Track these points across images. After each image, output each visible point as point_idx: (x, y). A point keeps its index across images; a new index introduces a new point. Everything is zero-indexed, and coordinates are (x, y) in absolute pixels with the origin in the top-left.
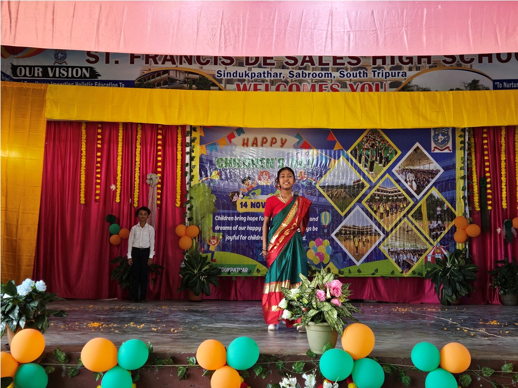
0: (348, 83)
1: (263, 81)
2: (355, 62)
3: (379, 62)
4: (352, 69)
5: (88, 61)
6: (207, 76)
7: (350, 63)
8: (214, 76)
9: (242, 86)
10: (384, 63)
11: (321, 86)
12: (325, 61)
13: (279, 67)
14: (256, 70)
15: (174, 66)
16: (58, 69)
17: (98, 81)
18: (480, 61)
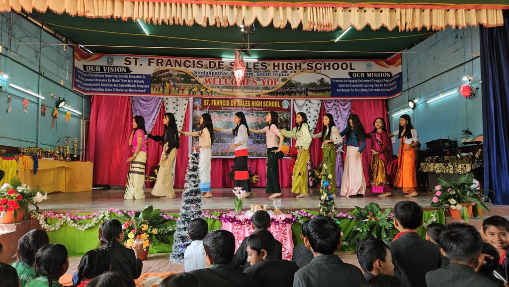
0: (261, 78)
1: (218, 77)
2: (264, 68)
3: (276, 68)
4: (263, 72)
5: (125, 64)
6: (189, 73)
7: (262, 68)
8: (193, 74)
9: (207, 79)
10: (279, 69)
11: (247, 80)
13: (227, 70)
14: (214, 71)
15: (172, 67)
16: (109, 68)
17: (131, 75)
18: (325, 69)
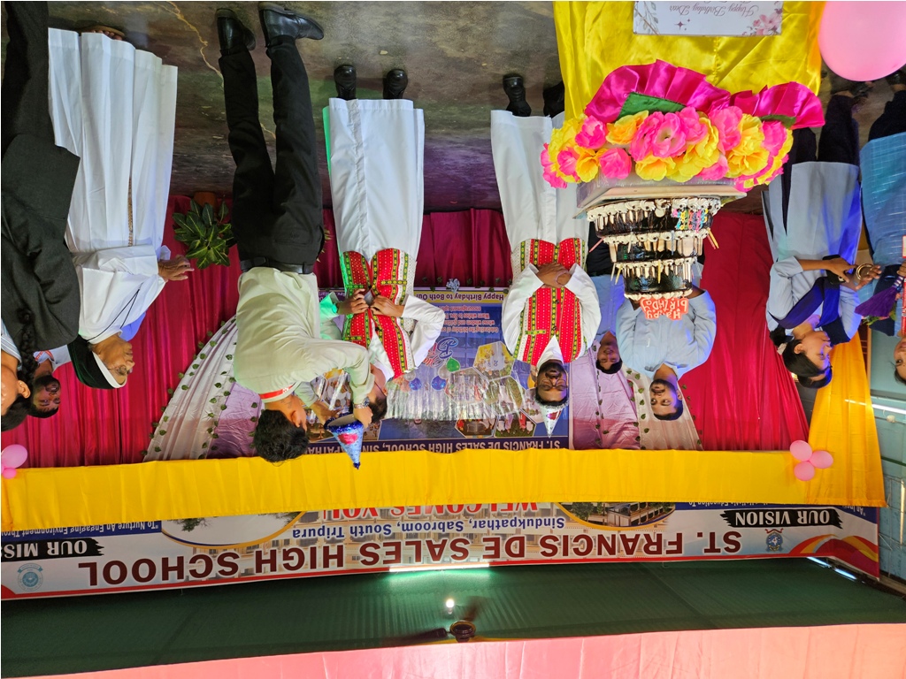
2: (369, 549)
5: (738, 535)
6: (578, 519)
7: (376, 547)
8: (568, 519)
9: (529, 507)
10: (326, 549)
12: (412, 549)
13: (476, 536)
14: (510, 531)
15: (622, 533)
17: (724, 507)
18: (180, 560)
